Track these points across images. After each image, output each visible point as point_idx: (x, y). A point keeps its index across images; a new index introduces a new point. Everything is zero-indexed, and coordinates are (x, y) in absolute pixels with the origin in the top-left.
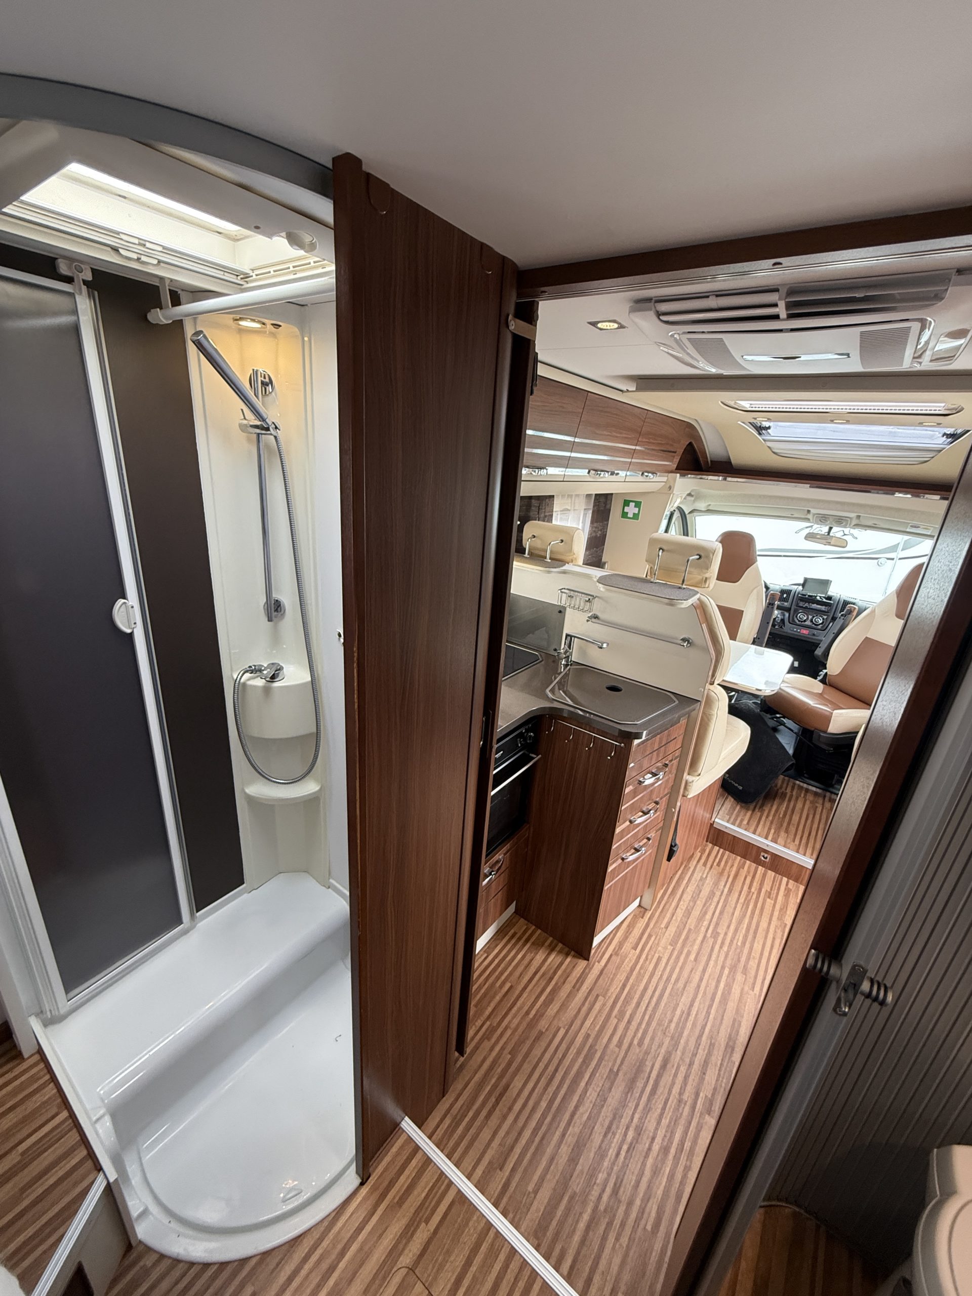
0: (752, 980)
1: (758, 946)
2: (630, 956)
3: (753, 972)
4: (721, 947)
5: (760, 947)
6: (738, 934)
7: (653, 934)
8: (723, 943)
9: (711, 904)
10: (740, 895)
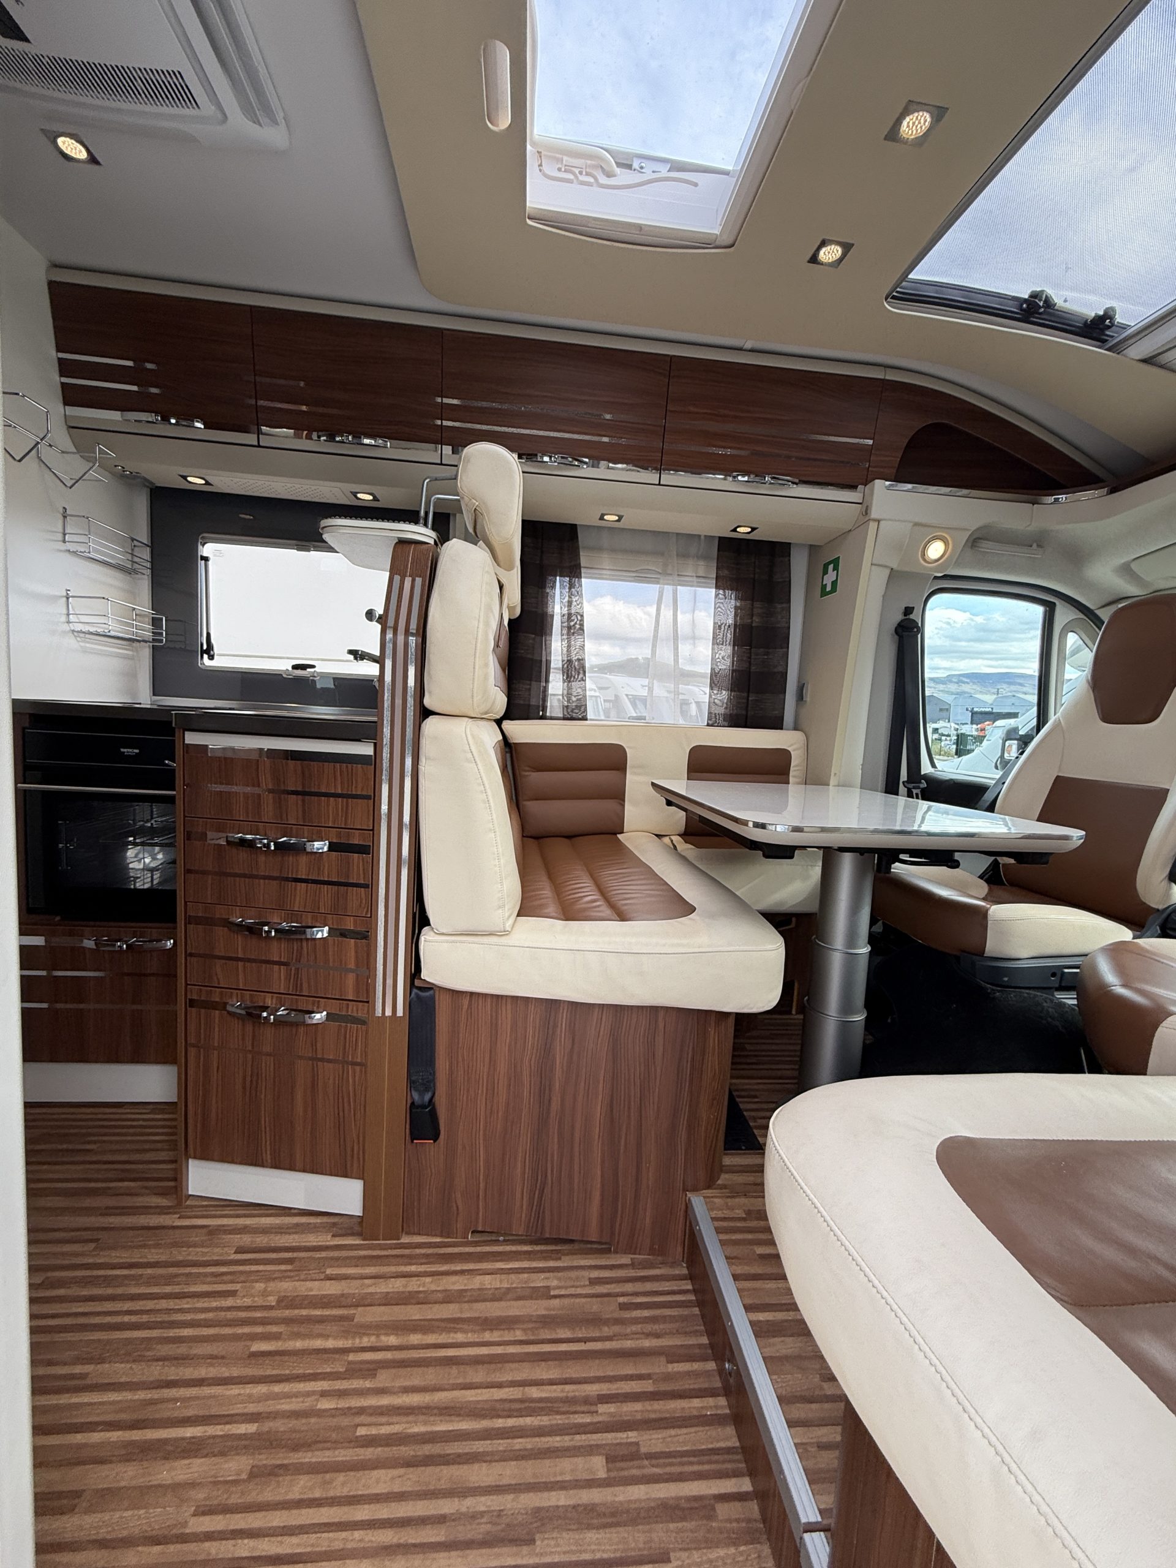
0: (235, 1499)
1: (380, 1481)
2: (216, 1250)
3: (268, 1495)
4: (324, 1394)
5: (381, 1489)
6: (395, 1419)
7: (297, 1263)
8: (342, 1394)
9: (465, 1332)
10: (552, 1383)
